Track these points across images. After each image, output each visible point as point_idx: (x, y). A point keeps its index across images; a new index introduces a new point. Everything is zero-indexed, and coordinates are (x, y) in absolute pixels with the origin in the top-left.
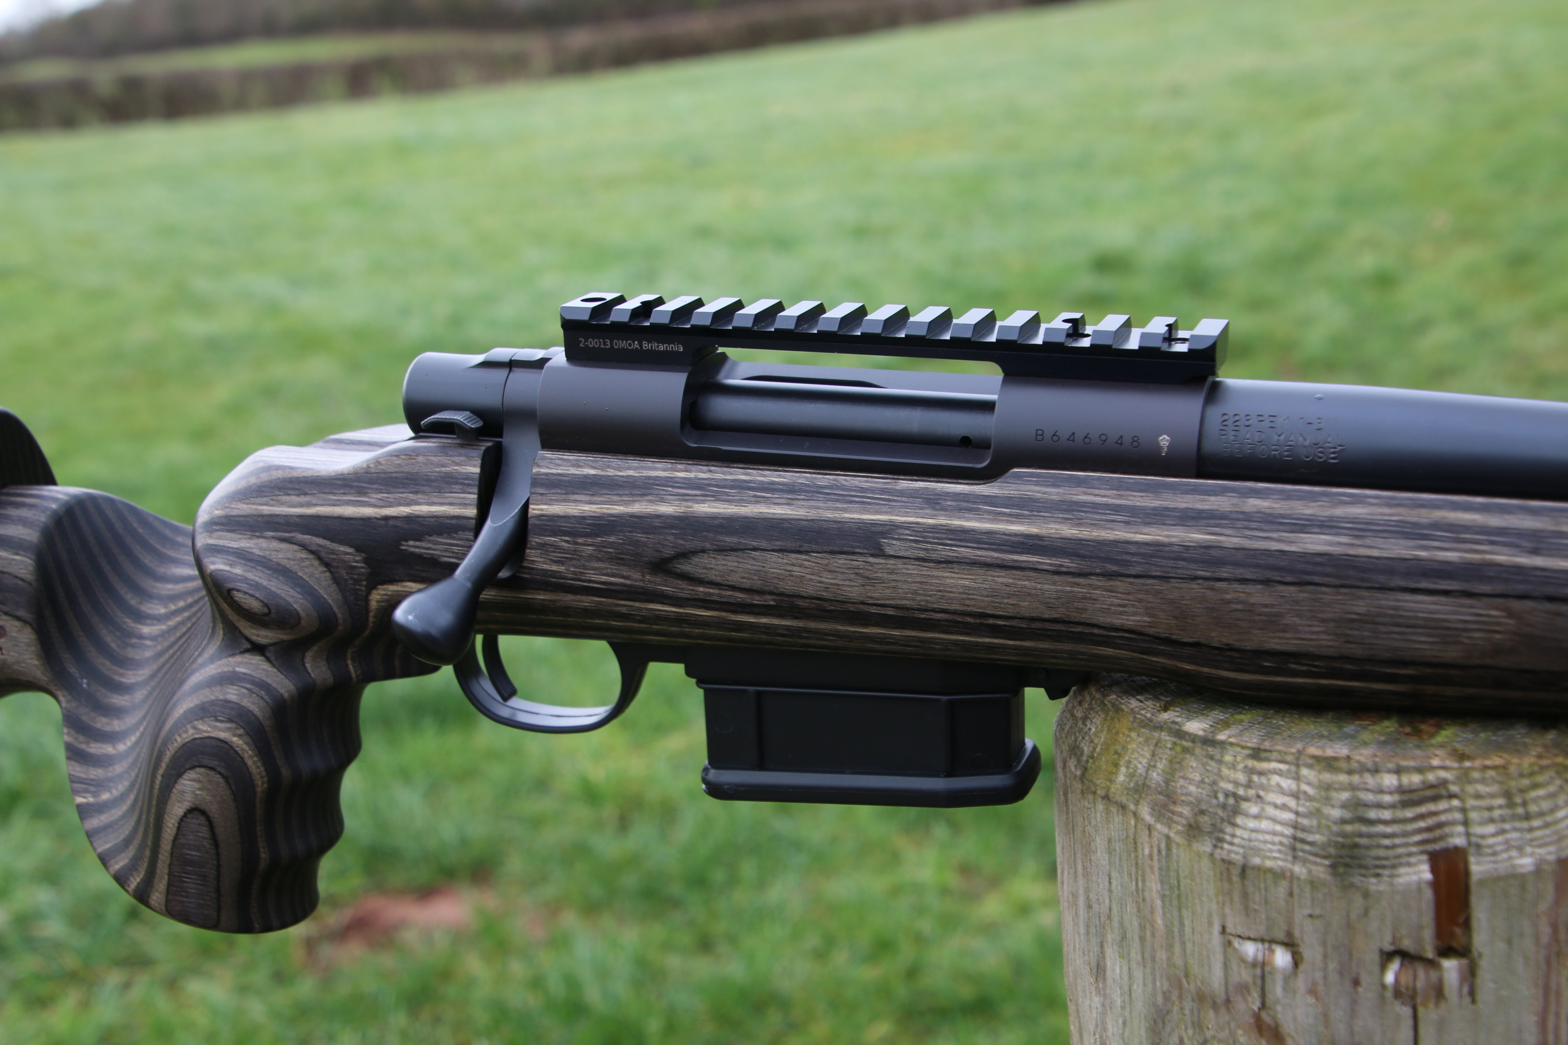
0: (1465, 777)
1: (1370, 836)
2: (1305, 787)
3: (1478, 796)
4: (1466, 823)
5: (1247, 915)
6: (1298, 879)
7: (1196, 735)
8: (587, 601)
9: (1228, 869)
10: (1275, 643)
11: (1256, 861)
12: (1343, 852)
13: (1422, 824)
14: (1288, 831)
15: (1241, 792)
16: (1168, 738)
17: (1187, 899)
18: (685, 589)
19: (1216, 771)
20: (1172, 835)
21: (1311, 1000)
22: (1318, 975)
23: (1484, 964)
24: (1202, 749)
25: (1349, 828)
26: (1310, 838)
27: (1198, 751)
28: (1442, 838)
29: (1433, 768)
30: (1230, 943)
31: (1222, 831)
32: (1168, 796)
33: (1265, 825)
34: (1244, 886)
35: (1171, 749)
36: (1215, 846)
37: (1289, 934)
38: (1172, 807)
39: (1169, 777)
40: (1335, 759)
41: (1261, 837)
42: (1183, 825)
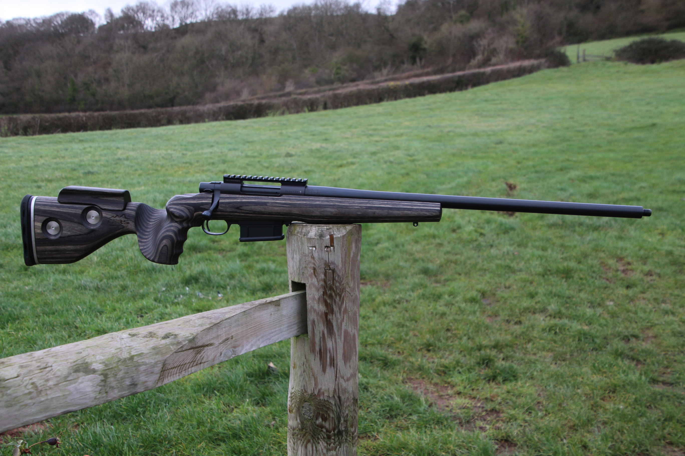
0: (333, 227)
2: (316, 230)
3: (335, 229)
4: (333, 232)
5: (310, 244)
6: (316, 239)
8: (226, 213)
9: (308, 239)
10: (313, 215)
11: (311, 237)
13: (329, 232)
14: (315, 234)
15: (309, 231)
16: (301, 226)
17: (304, 244)
18: (241, 211)
20: (302, 237)
21: (317, 253)
22: (318, 250)
23: (335, 248)
24: (305, 227)
25: (321, 233)
29: (330, 226)
30: (308, 248)
31: (307, 235)
33: (312, 233)
34: (310, 241)
37: (315, 245)
38: (302, 234)
39: (301, 230)
40: (320, 226)
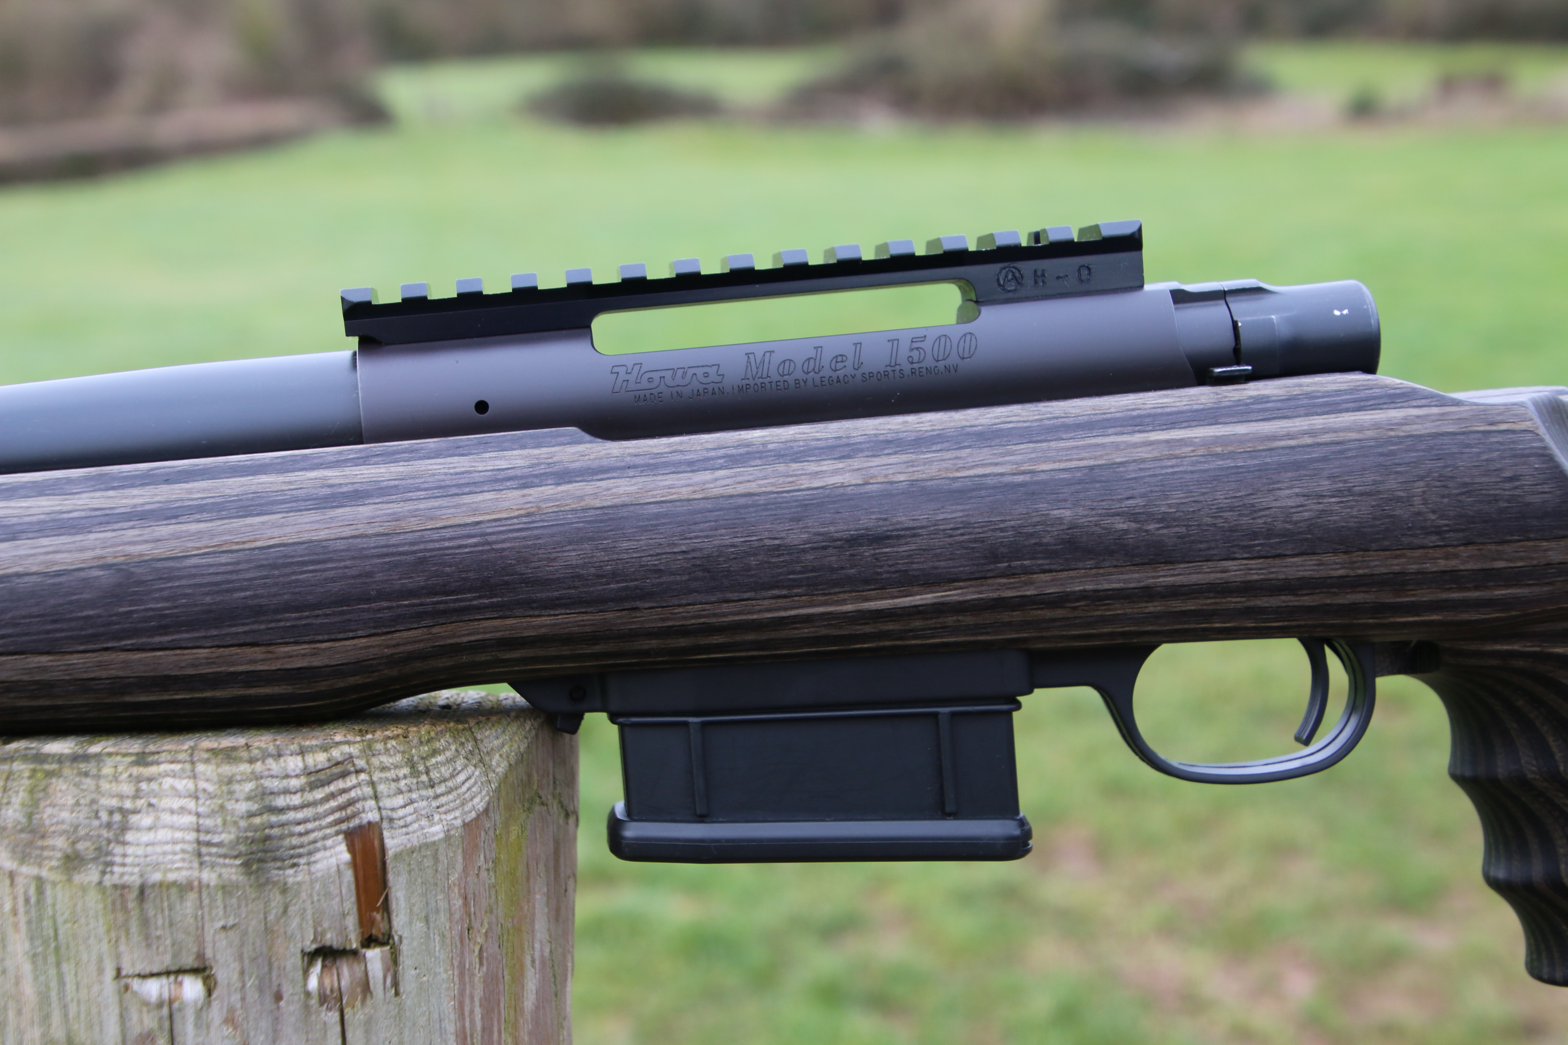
0: (369, 751)
1: (282, 825)
2: (203, 785)
3: (384, 769)
4: (376, 797)
5: (149, 946)
6: (208, 886)
7: (61, 755)
9: (122, 895)
11: (156, 877)
12: (254, 848)
13: (333, 804)
14: (192, 836)
15: (128, 805)
16: (23, 767)
17: (68, 948)
19: (93, 788)
20: (44, 873)
21: (227, 1031)
22: (236, 997)
23: (405, 948)
24: (72, 769)
25: (257, 820)
26: (216, 839)
27: (67, 771)
28: (354, 815)
29: (338, 744)
30: (127, 987)
31: (109, 853)
32: (33, 831)
33: (162, 834)
34: (142, 910)
35: (30, 778)
36: (103, 873)
37: (201, 956)
38: (40, 843)
39: (32, 808)
40: (234, 749)
41: (159, 849)
42: (59, 859)
